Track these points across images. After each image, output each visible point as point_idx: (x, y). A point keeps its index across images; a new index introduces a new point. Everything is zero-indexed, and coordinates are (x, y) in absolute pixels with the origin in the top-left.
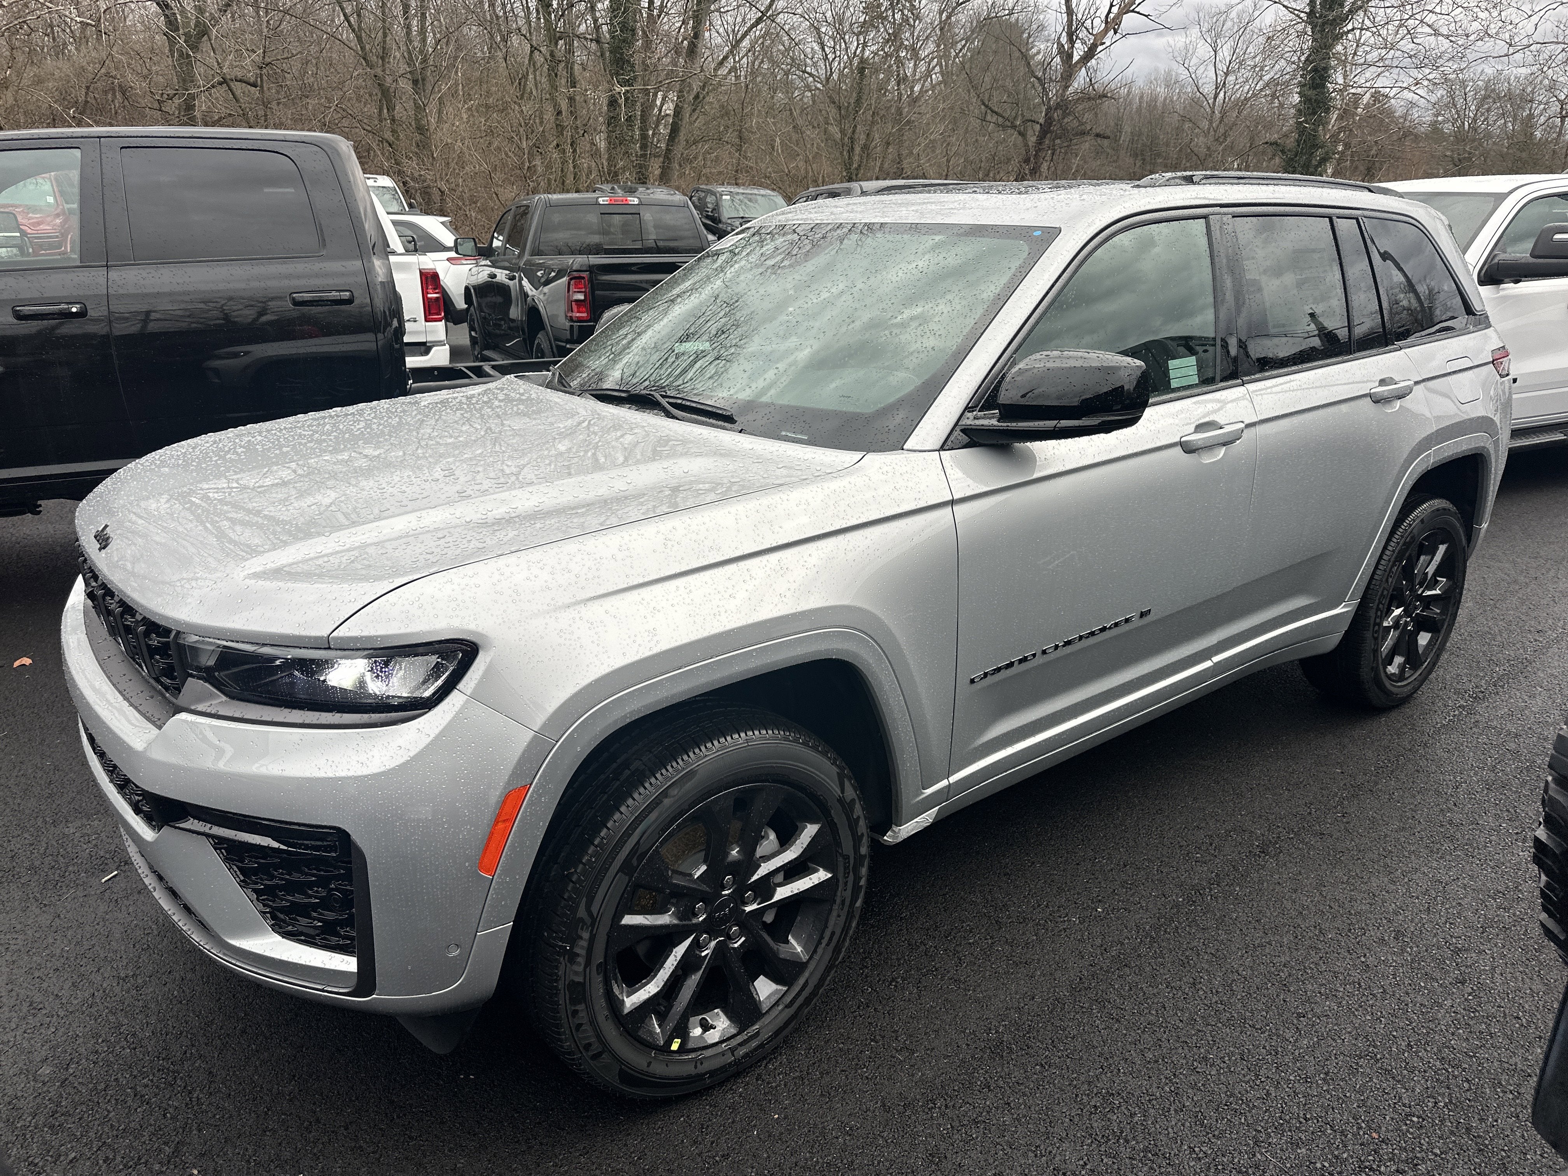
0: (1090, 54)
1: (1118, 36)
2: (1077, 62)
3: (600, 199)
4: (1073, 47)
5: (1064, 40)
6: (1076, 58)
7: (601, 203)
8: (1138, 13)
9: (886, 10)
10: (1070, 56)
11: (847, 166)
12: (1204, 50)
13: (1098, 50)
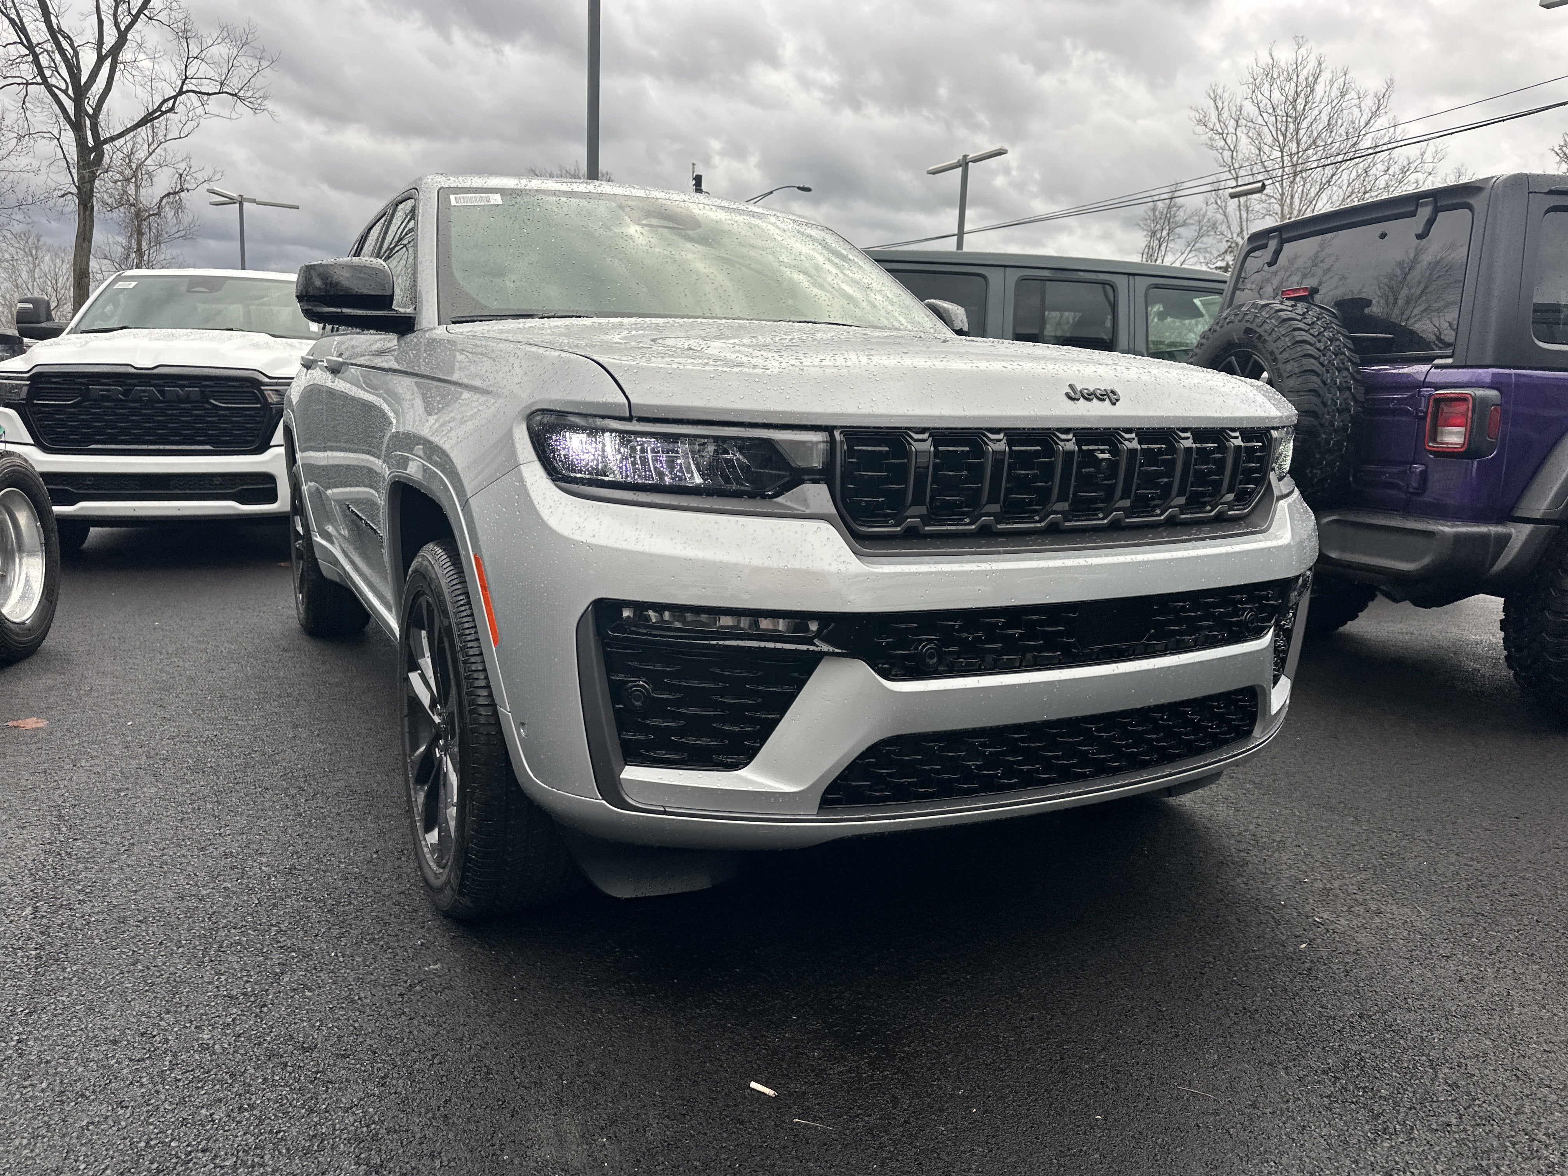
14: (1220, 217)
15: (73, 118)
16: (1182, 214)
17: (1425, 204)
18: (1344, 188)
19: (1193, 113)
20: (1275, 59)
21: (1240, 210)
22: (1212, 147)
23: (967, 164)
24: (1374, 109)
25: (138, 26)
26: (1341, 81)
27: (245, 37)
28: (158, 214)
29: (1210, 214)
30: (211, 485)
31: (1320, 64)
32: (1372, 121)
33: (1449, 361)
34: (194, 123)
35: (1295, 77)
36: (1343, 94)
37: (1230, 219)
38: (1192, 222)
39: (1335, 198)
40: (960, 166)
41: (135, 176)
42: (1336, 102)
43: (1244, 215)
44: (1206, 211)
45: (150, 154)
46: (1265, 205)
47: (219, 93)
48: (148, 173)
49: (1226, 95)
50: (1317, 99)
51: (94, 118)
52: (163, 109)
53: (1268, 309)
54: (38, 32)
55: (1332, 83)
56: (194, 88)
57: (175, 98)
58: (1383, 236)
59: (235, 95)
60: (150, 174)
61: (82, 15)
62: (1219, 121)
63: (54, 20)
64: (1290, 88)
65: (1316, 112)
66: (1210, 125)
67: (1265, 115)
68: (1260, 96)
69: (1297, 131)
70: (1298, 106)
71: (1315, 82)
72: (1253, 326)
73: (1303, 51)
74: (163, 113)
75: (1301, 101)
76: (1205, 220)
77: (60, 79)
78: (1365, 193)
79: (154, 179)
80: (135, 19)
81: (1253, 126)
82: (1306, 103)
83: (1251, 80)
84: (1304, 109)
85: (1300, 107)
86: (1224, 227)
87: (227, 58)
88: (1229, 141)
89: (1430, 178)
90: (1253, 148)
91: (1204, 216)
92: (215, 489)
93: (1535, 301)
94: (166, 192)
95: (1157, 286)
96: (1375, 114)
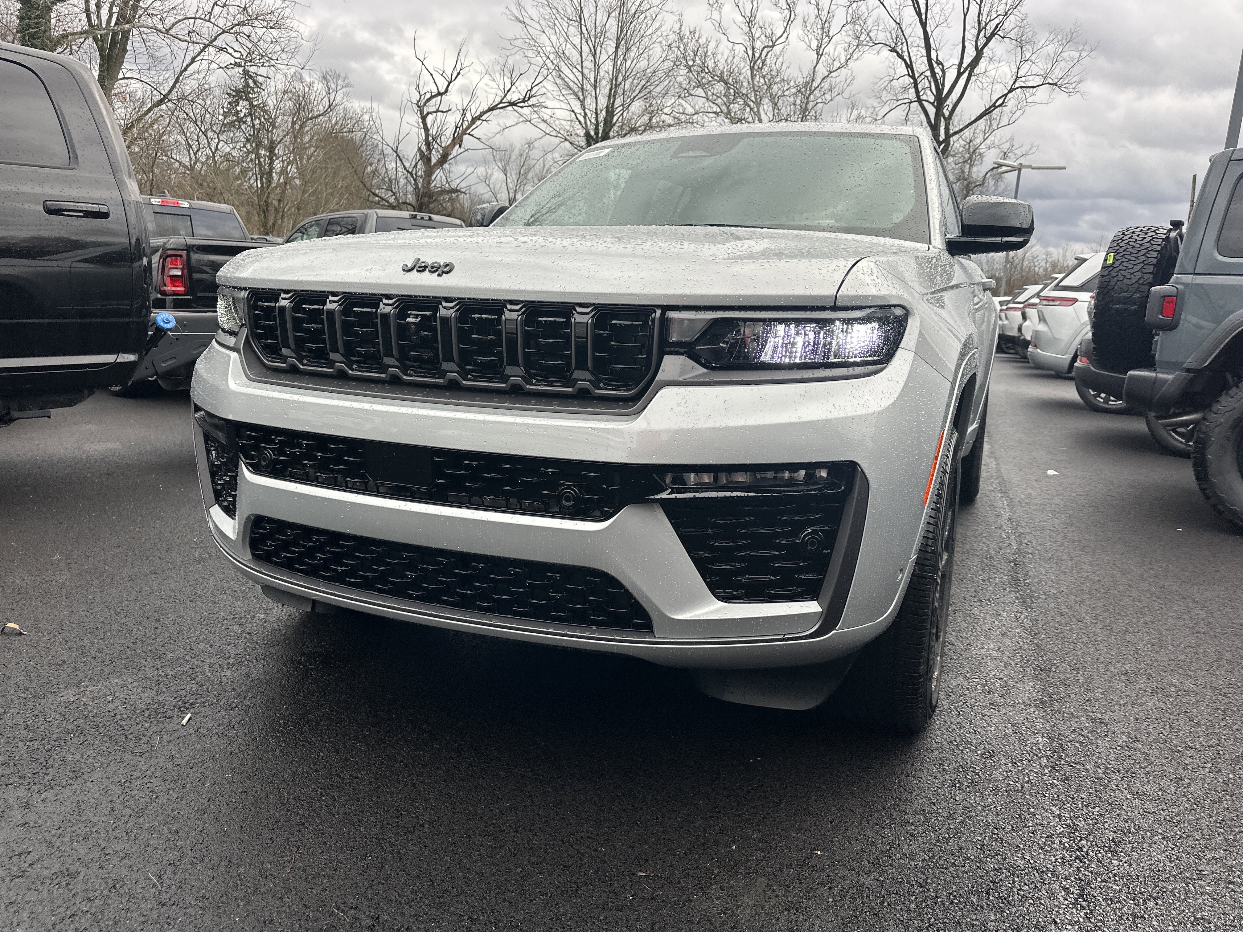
0: (444, 159)
1: (462, 150)
2: (435, 165)
3: (152, 200)
4: (430, 153)
5: (424, 148)
6: (434, 161)
7: (154, 203)
8: (472, 135)
9: (245, 116)
10: (429, 160)
11: (264, 225)
12: (498, 175)
13: (450, 158)
15: (933, 122)
25: (991, 44)
27: (1070, 36)
28: (982, 184)
34: (1021, 112)
41: (970, 158)
45: (984, 140)
47: (1043, 84)
48: (980, 154)
51: (948, 119)
52: (997, 104)
54: (921, 65)
56: (1023, 85)
57: (1006, 95)
59: (1056, 84)
60: (981, 155)
61: (954, 45)
63: (933, 55)
74: (996, 107)
77: (929, 96)
79: (984, 159)
80: (989, 40)
87: (1052, 56)
94: (991, 167)
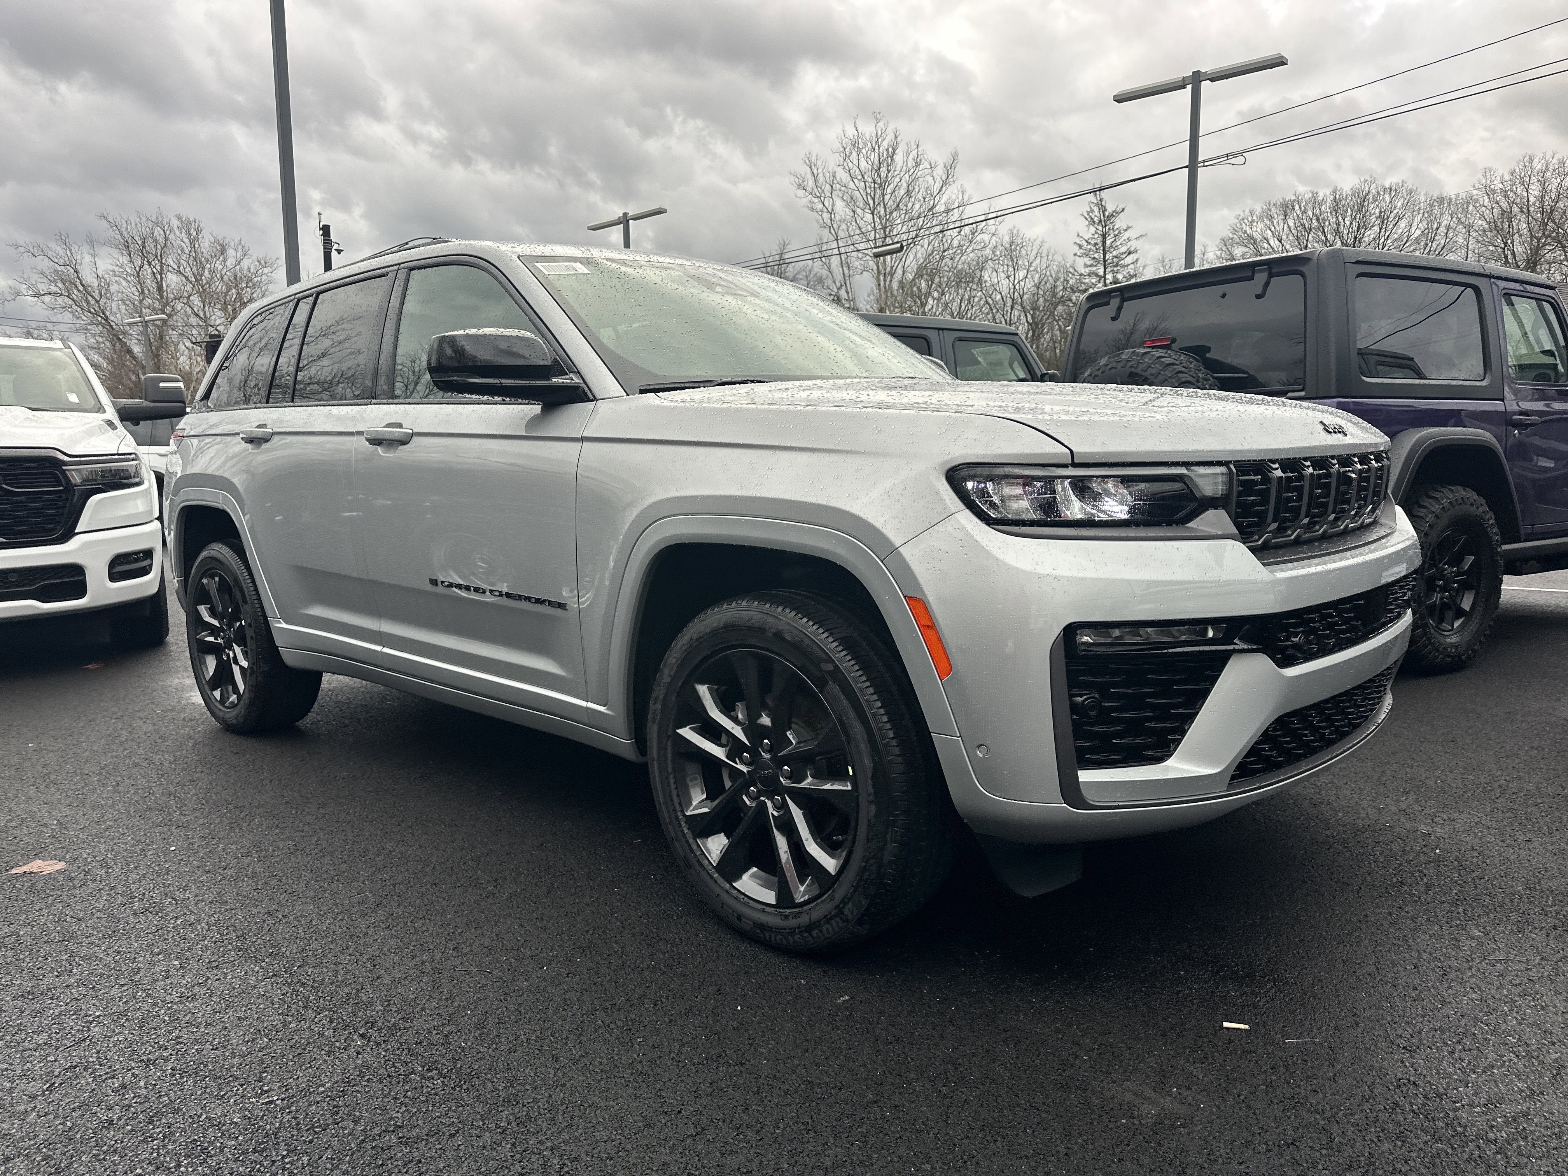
14: (825, 272)
16: (791, 270)
17: (1261, 271)
18: (926, 247)
19: (792, 179)
20: (860, 132)
21: (842, 267)
22: (812, 209)
23: (628, 221)
24: (944, 179)
26: (915, 153)
29: (816, 270)
30: (5, 583)
31: (896, 137)
32: (944, 189)
33: (1302, 394)
35: (877, 148)
36: (917, 164)
37: (834, 275)
38: (801, 277)
39: (919, 255)
40: (621, 223)
42: (912, 171)
43: (846, 271)
44: (812, 266)
46: (862, 262)
49: (819, 163)
50: (898, 168)
53: (1149, 356)
55: (908, 154)
58: (1224, 296)
62: (817, 186)
64: (874, 157)
65: (897, 180)
66: (809, 189)
67: (855, 181)
68: (850, 164)
69: (883, 195)
70: (882, 174)
71: (894, 153)
72: (1139, 371)
73: (881, 124)
75: (883, 170)
76: (812, 276)
78: (944, 251)
81: (846, 190)
82: (889, 171)
83: (842, 149)
84: (887, 176)
85: (883, 175)
86: (830, 282)
88: (827, 205)
89: (994, 238)
90: (847, 210)
91: (810, 271)
92: (9, 588)
93: (1359, 346)
95: (960, 339)
96: (945, 183)
